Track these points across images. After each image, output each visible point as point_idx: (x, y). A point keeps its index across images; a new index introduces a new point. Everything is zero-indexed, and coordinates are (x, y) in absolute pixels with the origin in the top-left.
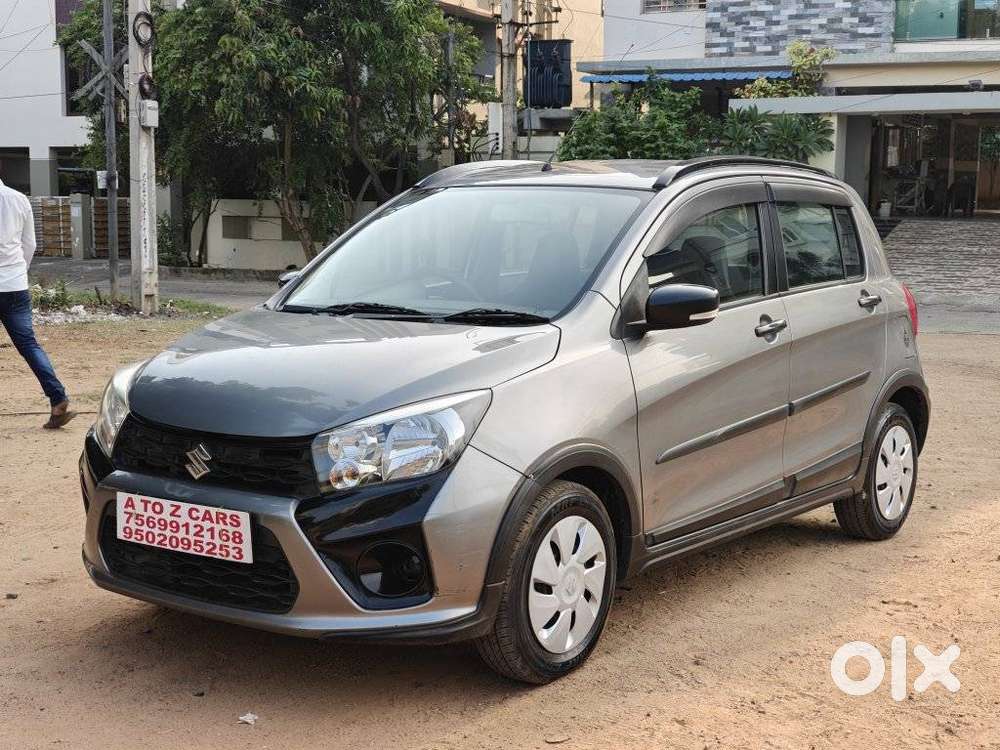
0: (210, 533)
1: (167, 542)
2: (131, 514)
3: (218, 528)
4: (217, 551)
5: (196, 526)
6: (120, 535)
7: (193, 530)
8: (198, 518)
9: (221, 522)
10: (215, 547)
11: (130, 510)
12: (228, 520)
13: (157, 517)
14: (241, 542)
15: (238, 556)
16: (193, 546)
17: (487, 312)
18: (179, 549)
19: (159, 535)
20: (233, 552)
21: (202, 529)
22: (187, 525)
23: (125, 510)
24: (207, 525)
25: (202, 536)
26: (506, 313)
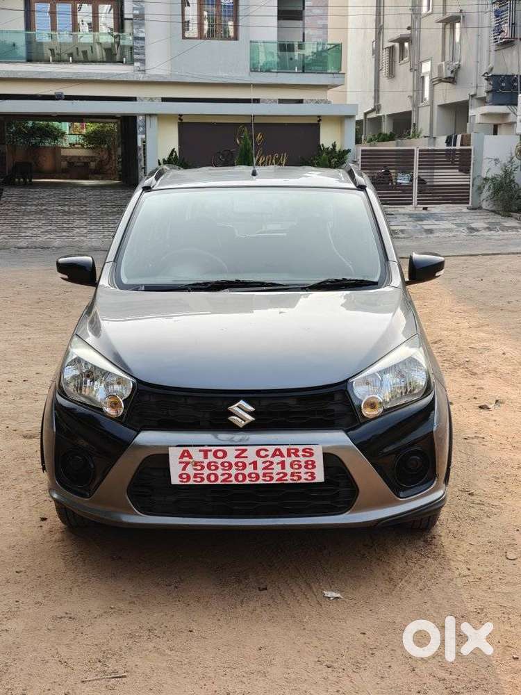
0: (280, 465)
1: (233, 478)
2: (187, 463)
3: (288, 461)
4: (288, 477)
5: (264, 462)
6: (175, 480)
7: (260, 466)
8: (267, 456)
9: (292, 455)
10: (285, 475)
11: (186, 459)
12: (300, 453)
13: (220, 461)
14: (314, 467)
15: (310, 478)
16: (261, 478)
17: (337, 280)
18: (247, 482)
19: (223, 475)
20: (304, 476)
21: (272, 463)
22: (255, 463)
23: (181, 460)
24: (277, 459)
25: (273, 469)
26: (350, 280)
